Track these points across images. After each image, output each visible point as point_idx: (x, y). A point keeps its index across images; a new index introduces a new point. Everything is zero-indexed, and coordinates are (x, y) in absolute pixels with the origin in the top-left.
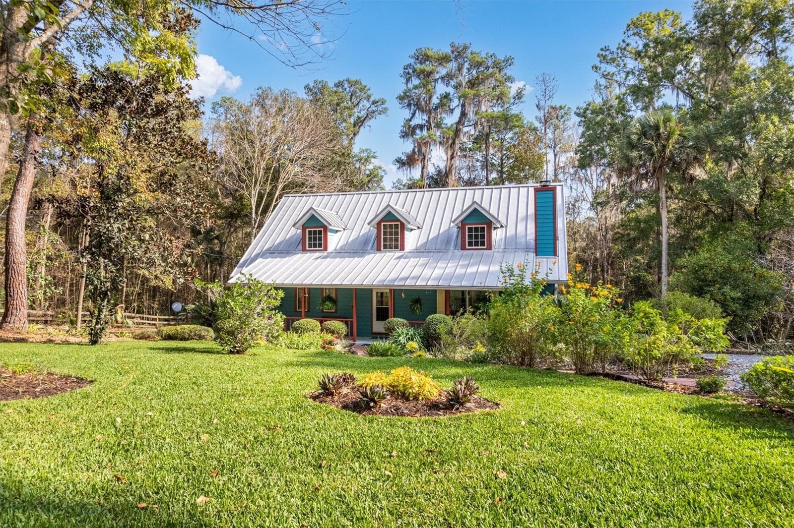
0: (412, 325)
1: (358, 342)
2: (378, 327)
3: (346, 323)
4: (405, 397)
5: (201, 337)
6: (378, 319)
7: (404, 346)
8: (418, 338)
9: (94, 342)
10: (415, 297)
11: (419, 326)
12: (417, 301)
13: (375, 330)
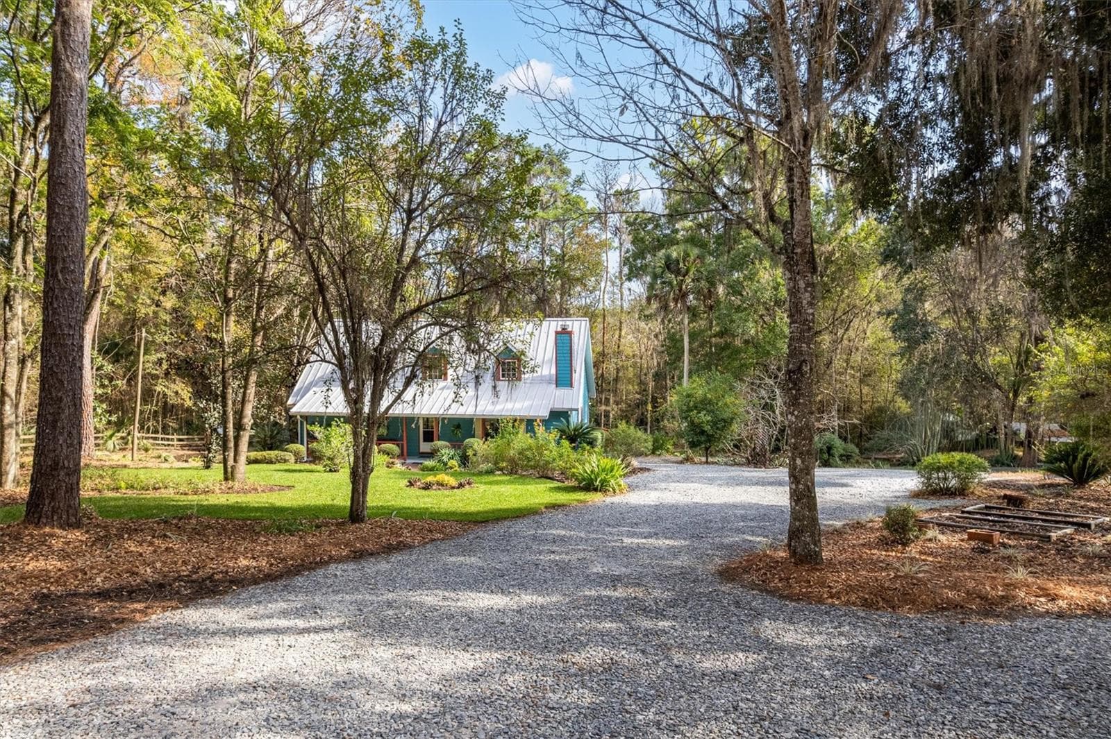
0: (454, 447)
1: (408, 461)
2: (425, 447)
3: (398, 445)
4: (442, 485)
5: (285, 461)
6: (425, 441)
7: (445, 464)
8: (457, 457)
9: (208, 467)
10: (456, 423)
11: (459, 448)
12: (458, 427)
13: (422, 450)
